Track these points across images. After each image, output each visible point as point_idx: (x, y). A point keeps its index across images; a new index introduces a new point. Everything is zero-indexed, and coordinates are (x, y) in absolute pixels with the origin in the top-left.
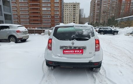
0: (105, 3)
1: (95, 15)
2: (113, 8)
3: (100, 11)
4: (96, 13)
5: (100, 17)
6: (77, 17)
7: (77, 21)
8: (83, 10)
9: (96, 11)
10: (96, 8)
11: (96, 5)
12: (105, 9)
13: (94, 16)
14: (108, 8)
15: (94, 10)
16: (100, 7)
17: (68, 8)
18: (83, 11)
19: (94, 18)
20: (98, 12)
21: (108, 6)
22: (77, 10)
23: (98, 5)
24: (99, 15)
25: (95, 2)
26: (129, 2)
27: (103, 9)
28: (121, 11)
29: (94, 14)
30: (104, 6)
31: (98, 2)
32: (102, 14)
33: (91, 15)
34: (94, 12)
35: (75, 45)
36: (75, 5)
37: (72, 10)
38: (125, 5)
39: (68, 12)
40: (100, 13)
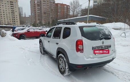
0: (44, 5)
1: (37, 15)
2: (52, 10)
3: (41, 12)
4: (37, 13)
5: (41, 17)
6: (16, 16)
7: (17, 20)
8: (22, 8)
9: (37, 11)
10: (36, 8)
11: (36, 5)
12: (45, 10)
13: (35, 16)
14: (48, 10)
15: (35, 10)
16: (41, 8)
17: (3, 3)
18: (22, 10)
19: (36, 18)
20: (39, 13)
21: (48, 8)
22: (15, 8)
23: (38, 5)
24: (40, 15)
25: (35, 3)
26: (63, 7)
27: (44, 10)
28: (59, 14)
29: (35, 14)
30: (45, 7)
31: (37, 2)
32: (43, 15)
33: (33, 15)
34: (35, 12)
35: (104, 45)
36: (13, 2)
37: (8, 6)
38: (60, 9)
39: (3, 9)
40: (41, 14)
